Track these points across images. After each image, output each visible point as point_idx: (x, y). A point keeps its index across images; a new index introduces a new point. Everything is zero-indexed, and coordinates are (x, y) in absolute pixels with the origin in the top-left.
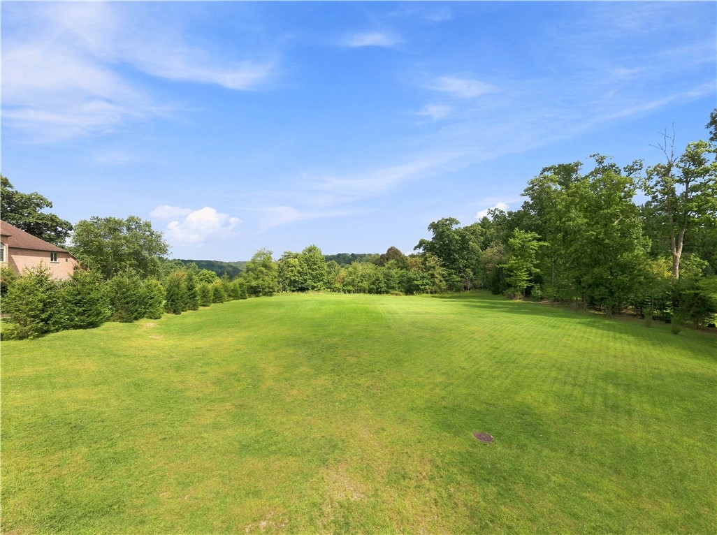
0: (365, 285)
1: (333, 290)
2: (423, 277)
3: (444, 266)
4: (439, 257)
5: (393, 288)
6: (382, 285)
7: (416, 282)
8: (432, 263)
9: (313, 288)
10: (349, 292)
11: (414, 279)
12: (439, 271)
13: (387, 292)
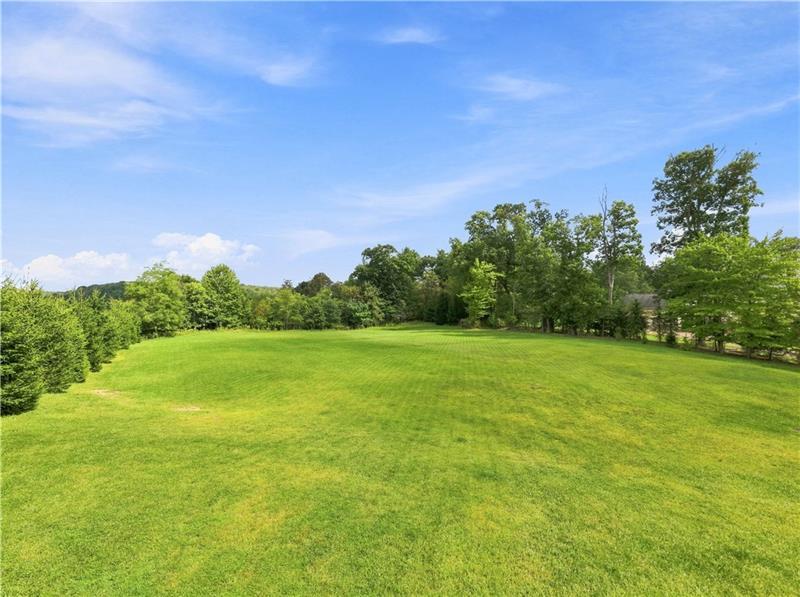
0: (299, 318)
1: (254, 326)
2: (364, 309)
3: (381, 296)
4: (378, 287)
5: (335, 321)
6: (323, 318)
7: (358, 314)
8: (370, 294)
9: (225, 324)
10: (279, 328)
11: (355, 311)
12: (378, 302)
13: (329, 327)
